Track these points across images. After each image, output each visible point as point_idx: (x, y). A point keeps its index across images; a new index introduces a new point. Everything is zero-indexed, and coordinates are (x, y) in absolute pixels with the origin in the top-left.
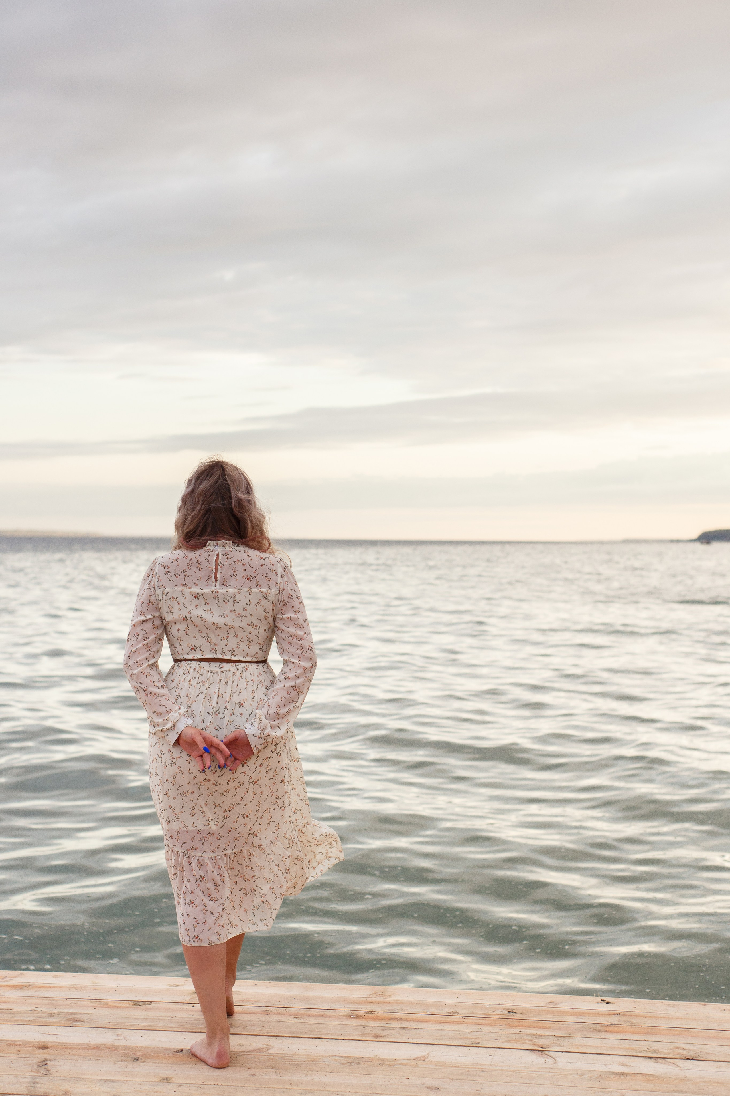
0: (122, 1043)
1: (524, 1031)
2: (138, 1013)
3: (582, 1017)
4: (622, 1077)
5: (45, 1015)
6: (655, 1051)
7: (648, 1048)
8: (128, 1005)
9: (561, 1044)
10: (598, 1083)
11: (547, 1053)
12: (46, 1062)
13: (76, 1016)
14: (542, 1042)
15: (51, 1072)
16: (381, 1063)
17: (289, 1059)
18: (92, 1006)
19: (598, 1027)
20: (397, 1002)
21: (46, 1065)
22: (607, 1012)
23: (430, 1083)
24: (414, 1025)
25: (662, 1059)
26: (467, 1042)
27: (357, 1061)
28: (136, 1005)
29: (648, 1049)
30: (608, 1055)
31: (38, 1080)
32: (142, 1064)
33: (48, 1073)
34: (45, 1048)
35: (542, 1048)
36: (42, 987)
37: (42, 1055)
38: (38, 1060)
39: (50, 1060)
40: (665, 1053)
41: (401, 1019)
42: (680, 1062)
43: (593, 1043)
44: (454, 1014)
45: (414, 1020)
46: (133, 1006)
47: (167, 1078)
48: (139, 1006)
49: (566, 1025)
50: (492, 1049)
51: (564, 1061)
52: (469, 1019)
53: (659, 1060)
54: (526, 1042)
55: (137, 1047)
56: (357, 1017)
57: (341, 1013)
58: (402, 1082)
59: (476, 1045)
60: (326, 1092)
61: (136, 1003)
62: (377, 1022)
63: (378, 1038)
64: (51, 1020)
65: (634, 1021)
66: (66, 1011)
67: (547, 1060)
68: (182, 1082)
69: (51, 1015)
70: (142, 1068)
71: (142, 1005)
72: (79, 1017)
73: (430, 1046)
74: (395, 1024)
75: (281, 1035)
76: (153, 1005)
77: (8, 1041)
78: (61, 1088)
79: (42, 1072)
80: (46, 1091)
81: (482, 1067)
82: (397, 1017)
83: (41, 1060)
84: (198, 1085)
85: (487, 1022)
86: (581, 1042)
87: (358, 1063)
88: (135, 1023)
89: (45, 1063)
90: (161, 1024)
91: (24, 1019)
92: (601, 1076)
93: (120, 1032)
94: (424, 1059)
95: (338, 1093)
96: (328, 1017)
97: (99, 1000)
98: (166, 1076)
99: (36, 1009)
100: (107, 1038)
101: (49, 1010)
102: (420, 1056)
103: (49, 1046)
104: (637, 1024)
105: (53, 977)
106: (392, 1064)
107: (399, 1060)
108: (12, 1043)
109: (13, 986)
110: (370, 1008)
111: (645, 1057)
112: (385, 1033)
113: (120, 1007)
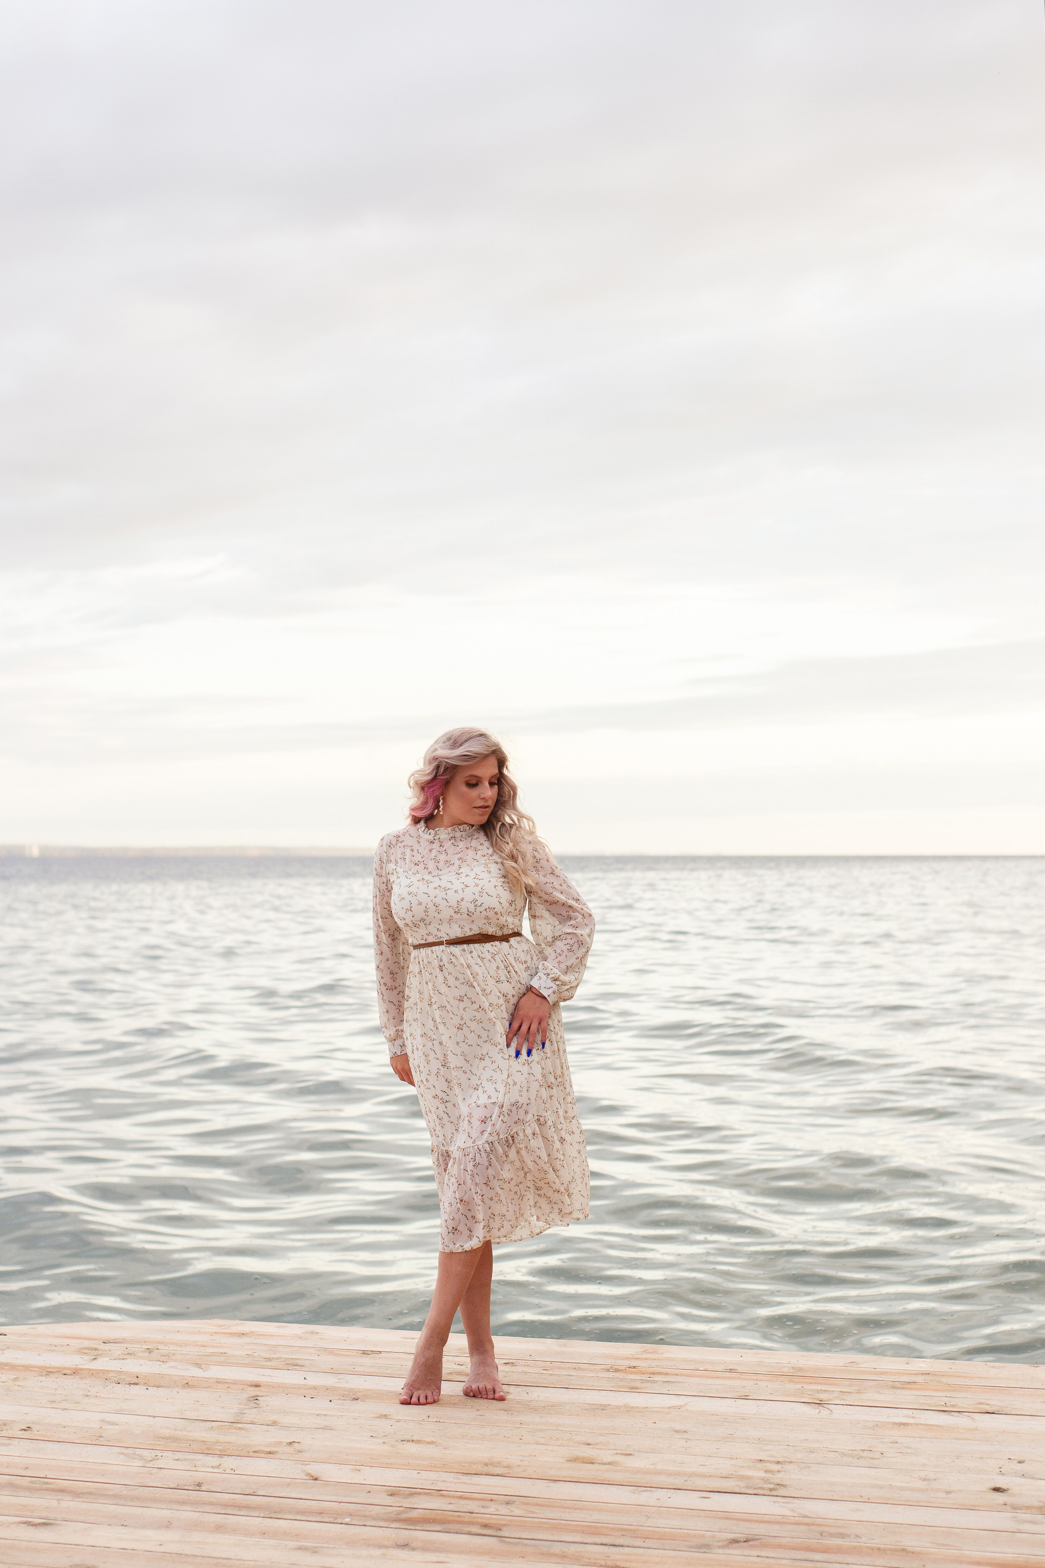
0: (343, 1385)
1: (806, 1387)
2: (366, 1360)
3: (883, 1376)
4: (901, 1427)
5: (261, 1359)
6: (953, 1406)
7: (946, 1402)
8: (356, 1354)
9: (845, 1398)
10: (872, 1431)
11: (825, 1405)
12: (257, 1398)
13: (296, 1361)
14: (823, 1396)
15: (260, 1406)
16: (629, 1410)
17: (525, 1404)
18: (315, 1354)
19: (898, 1384)
20: (667, 1359)
21: (257, 1399)
22: (915, 1372)
23: (678, 1427)
24: (679, 1379)
25: (958, 1413)
26: (736, 1395)
27: (603, 1408)
28: (364, 1354)
29: (946, 1404)
30: (896, 1408)
31: (245, 1411)
32: (361, 1402)
33: (257, 1406)
34: (257, 1386)
35: (821, 1401)
36: (261, 1335)
37: (253, 1392)
38: (248, 1396)
39: (262, 1396)
40: (964, 1408)
41: (667, 1374)
42: (977, 1416)
43: (887, 1397)
44: (731, 1370)
45: (682, 1375)
46: (362, 1355)
47: (385, 1415)
48: (367, 1355)
49: (860, 1383)
50: (762, 1401)
51: (839, 1412)
52: (747, 1375)
53: (953, 1413)
54: (804, 1396)
55: (359, 1389)
56: (617, 1371)
57: (598, 1367)
58: (646, 1425)
59: (745, 1398)
60: (558, 1431)
61: (365, 1353)
62: (637, 1376)
63: (633, 1389)
64: (268, 1363)
65: (943, 1380)
66: (286, 1356)
67: (821, 1411)
68: (401, 1419)
69: (270, 1360)
70: (359, 1406)
71: (371, 1354)
72: (299, 1362)
73: (692, 1397)
74: (657, 1378)
75: (522, 1384)
76: (383, 1355)
77: (218, 1379)
78: (269, 1418)
79: (251, 1405)
80: (253, 1420)
81: (743, 1416)
82: (662, 1371)
83: (251, 1395)
84: (418, 1422)
85: (767, 1378)
86: (871, 1397)
87: (603, 1410)
88: (361, 1369)
89: (255, 1398)
90: (388, 1372)
91: (241, 1362)
92: (878, 1425)
93: (342, 1376)
94: (679, 1407)
95: (571, 1432)
96: (583, 1370)
97: (325, 1349)
98: (384, 1413)
99: (254, 1354)
100: (329, 1381)
101: (267, 1356)
102: (675, 1405)
103: (262, 1385)
104: (945, 1383)
105: (277, 1327)
106: (643, 1411)
107: (650, 1408)
108: (223, 1381)
109: (231, 1334)
110: (633, 1363)
111: (939, 1410)
112: (644, 1385)
113: (347, 1355)
